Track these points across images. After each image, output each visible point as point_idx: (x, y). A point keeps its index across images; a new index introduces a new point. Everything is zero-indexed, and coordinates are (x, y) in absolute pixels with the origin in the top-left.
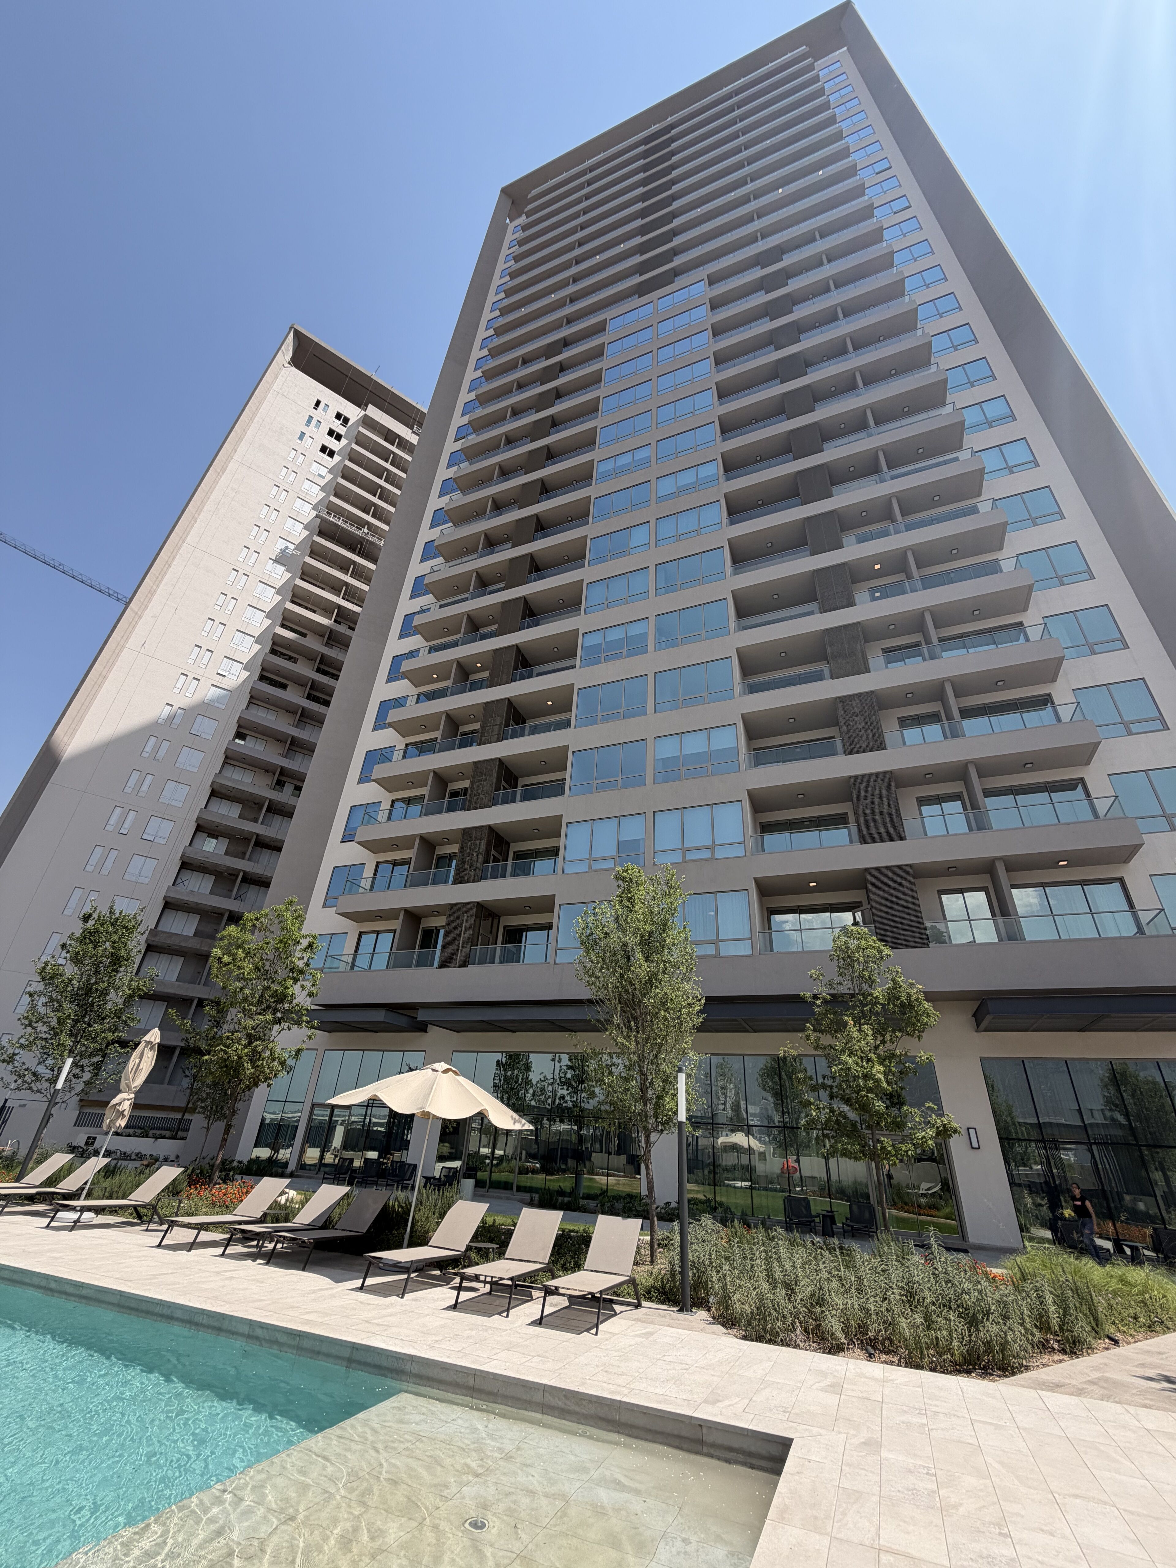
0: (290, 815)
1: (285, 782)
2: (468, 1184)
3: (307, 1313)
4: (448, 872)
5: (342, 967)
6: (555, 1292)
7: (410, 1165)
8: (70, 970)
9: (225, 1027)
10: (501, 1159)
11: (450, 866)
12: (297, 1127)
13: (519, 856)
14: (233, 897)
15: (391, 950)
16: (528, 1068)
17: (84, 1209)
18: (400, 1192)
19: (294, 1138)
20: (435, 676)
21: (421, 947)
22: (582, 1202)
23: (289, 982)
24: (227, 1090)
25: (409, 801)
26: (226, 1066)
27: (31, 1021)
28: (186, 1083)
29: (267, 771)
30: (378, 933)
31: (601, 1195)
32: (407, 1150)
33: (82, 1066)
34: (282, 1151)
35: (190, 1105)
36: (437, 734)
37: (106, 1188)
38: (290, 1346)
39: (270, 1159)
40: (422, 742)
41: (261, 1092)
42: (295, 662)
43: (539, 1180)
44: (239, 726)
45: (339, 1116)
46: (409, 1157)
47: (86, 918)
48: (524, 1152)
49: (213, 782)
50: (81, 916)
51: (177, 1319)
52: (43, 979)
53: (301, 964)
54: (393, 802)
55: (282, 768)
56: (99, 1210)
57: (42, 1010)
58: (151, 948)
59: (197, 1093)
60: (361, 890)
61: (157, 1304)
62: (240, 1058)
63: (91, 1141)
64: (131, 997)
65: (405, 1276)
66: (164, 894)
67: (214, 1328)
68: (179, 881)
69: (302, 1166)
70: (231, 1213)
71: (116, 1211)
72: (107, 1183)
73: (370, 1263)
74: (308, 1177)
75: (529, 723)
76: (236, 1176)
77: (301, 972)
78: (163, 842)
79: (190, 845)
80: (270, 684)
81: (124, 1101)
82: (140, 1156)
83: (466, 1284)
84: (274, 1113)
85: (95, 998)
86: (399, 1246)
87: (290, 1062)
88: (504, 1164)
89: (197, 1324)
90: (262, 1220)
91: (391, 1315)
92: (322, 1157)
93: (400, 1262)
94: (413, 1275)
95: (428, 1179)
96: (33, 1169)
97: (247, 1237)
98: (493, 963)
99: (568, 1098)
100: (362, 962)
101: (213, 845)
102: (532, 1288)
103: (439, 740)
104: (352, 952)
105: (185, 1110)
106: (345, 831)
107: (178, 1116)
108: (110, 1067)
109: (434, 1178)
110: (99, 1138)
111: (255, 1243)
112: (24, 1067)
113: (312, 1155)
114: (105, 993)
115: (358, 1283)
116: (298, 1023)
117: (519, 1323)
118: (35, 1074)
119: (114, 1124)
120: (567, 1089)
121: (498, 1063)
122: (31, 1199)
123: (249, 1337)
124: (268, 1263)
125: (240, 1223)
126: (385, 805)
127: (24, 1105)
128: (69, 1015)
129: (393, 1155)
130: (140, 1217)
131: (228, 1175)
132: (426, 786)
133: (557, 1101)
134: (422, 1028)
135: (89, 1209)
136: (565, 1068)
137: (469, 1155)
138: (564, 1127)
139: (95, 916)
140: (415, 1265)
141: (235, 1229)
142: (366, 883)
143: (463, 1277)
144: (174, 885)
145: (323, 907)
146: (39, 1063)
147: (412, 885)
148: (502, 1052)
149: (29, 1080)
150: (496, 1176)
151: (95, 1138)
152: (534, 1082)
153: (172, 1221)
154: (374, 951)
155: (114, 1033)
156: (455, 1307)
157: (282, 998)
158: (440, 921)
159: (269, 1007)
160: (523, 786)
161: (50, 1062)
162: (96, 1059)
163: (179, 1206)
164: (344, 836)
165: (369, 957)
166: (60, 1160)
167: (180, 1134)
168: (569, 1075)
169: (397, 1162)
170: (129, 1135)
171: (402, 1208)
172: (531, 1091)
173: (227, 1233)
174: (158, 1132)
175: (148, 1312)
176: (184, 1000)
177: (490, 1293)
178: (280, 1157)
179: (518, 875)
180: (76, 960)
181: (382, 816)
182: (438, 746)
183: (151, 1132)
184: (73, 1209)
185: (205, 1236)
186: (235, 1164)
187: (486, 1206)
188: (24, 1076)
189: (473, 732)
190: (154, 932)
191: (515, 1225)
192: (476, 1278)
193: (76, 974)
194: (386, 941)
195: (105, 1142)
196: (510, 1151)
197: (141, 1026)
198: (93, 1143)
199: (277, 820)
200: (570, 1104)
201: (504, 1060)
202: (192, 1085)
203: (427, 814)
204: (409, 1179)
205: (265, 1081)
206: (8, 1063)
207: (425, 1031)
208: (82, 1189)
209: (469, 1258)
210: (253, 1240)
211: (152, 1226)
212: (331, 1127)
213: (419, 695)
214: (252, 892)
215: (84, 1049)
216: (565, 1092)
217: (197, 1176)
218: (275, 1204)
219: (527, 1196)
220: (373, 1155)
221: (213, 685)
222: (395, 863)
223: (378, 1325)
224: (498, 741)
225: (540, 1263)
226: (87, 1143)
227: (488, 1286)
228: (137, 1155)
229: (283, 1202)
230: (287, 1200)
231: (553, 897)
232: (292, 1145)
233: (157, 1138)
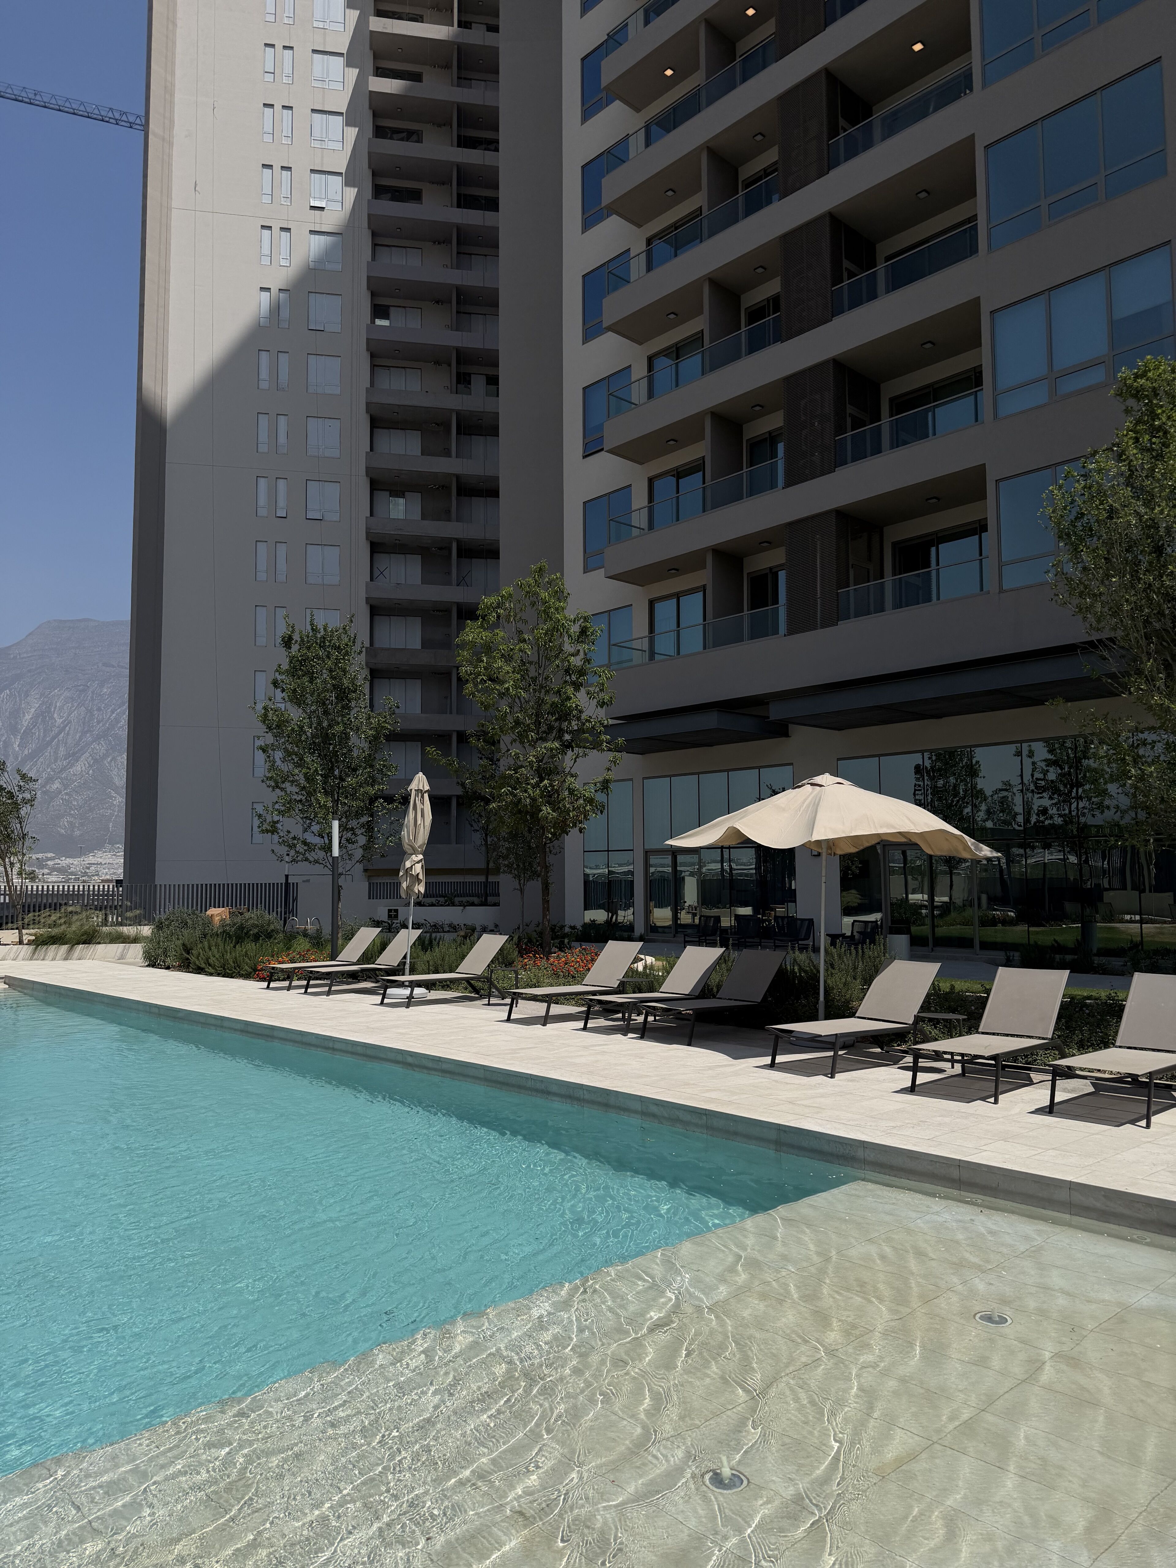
0: (493, 431)
1: (469, 375)
2: (901, 941)
3: (708, 1091)
4: (773, 469)
5: (638, 658)
6: (1069, 1073)
7: (803, 920)
8: (295, 714)
9: (502, 763)
10: (946, 908)
11: (774, 455)
12: (632, 882)
13: (901, 404)
14: (454, 582)
15: (705, 620)
16: (973, 771)
17: (413, 985)
18: (797, 953)
19: (632, 895)
20: (669, 72)
21: (753, 607)
22: (1097, 960)
23: (570, 690)
24: (529, 842)
25: (677, 351)
26: (520, 812)
27: (276, 782)
28: (477, 838)
29: (437, 363)
30: (678, 596)
31: (1130, 949)
32: (795, 901)
33: (352, 829)
34: (621, 913)
35: (491, 865)
36: (699, 200)
37: (428, 962)
38: (696, 1125)
39: (608, 922)
40: (675, 226)
41: (572, 841)
42: (419, 141)
43: (1019, 932)
44: (373, 295)
45: (684, 864)
46: (801, 910)
47: (287, 642)
48: (984, 897)
49: (368, 404)
50: (279, 640)
51: (555, 1094)
52: (270, 728)
53: (576, 661)
54: (650, 359)
55: (458, 350)
56: (430, 985)
57: (285, 767)
58: (375, 674)
59: (494, 850)
60: (635, 532)
61: (527, 1078)
62: (534, 800)
63: (393, 914)
64: (376, 738)
65: (832, 1053)
66: (363, 595)
67: (599, 1104)
68: (376, 573)
69: (654, 929)
70: (580, 983)
71: (448, 986)
72: (427, 956)
73: (777, 1037)
74: (663, 941)
75: (881, 112)
76: (573, 944)
77: (582, 672)
78: (336, 517)
79: (372, 514)
80: (393, 199)
81: (415, 864)
82: (454, 928)
83: (923, 1063)
84: (597, 867)
85: (335, 746)
86: (813, 1017)
87: (600, 797)
88: (953, 914)
89: (578, 1100)
90: (621, 989)
91: (822, 1096)
92: (675, 917)
93: (821, 1036)
94: (840, 1053)
95: (834, 938)
96: (343, 946)
97: (609, 1009)
98: (882, 610)
99: (1053, 811)
100: (665, 645)
101: (402, 508)
102: (1030, 1069)
103: (705, 212)
104: (646, 633)
105: (487, 872)
106: (584, 437)
107: (482, 879)
108: (385, 826)
109: (843, 936)
110: (401, 910)
111: (620, 1015)
112: (292, 835)
113: (662, 915)
114: (345, 737)
115: (768, 1060)
116: (596, 745)
117: (1017, 1110)
118: (305, 843)
119: (413, 891)
120: (1051, 798)
121: (918, 769)
122: (354, 977)
123: (644, 1114)
124: (642, 1038)
125: (594, 993)
126: (640, 371)
127: (308, 881)
128: (316, 770)
129: (774, 909)
130: (476, 991)
131: (562, 943)
132: (701, 312)
133: (1033, 819)
134: (780, 730)
135: (419, 984)
136: (1043, 764)
137: (892, 904)
138: (1051, 856)
139: (296, 637)
140: (842, 1040)
141: (591, 1000)
142: (640, 519)
143: (917, 1055)
144: (372, 579)
145: (585, 572)
146: (305, 831)
147: (716, 505)
148: (922, 752)
149: (302, 850)
150: (941, 931)
151: (396, 911)
152: (988, 793)
153: (515, 993)
154: (678, 626)
155: (372, 786)
156: (912, 1089)
157: (565, 715)
158: (775, 557)
159: (551, 728)
160: (888, 259)
161: (315, 828)
162: (365, 819)
163: (517, 978)
164: (586, 445)
165: (673, 635)
166: (367, 936)
167: (490, 899)
168: (1052, 776)
169: (783, 918)
170: (433, 905)
171: (805, 971)
172: (983, 807)
173: (583, 1005)
174: (464, 899)
175: (520, 1087)
176: (439, 736)
177: (963, 1074)
178: (620, 919)
179: (905, 443)
180: (297, 699)
181: (638, 392)
182: (705, 224)
183: (457, 900)
184: (401, 985)
185: (556, 1009)
186: (567, 930)
187: (938, 965)
188: (295, 845)
189: (766, 172)
190: (372, 650)
191: (988, 991)
192: (938, 1056)
193: (304, 718)
194: (693, 607)
195: (411, 914)
196: (959, 897)
197: (400, 775)
198: (396, 917)
199: (478, 444)
200: (1058, 821)
201: (928, 763)
202: (486, 841)
203: (713, 368)
204: (807, 938)
205: (575, 825)
206: (273, 834)
207: (786, 734)
208: (403, 963)
209: (922, 1032)
210: (617, 1012)
211: (493, 1001)
212: (678, 881)
213: (647, 128)
214: (478, 568)
215: (346, 808)
216: (1046, 802)
217: (526, 944)
218: (631, 972)
219: (1000, 955)
220: (747, 911)
221: (312, 232)
222: (679, 474)
223: (806, 1106)
224: (821, 174)
225: (1039, 1038)
226: (390, 916)
227: (958, 1068)
228: (450, 925)
229: (640, 969)
230: (645, 967)
231: (980, 471)
232: (632, 905)
233: (465, 906)
